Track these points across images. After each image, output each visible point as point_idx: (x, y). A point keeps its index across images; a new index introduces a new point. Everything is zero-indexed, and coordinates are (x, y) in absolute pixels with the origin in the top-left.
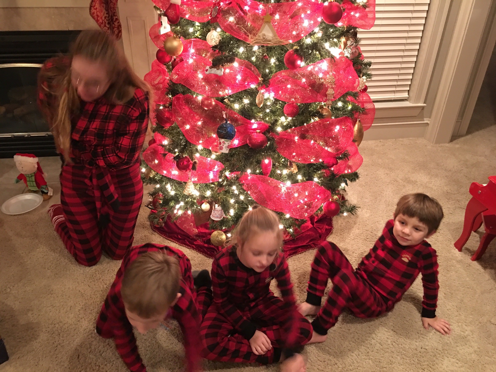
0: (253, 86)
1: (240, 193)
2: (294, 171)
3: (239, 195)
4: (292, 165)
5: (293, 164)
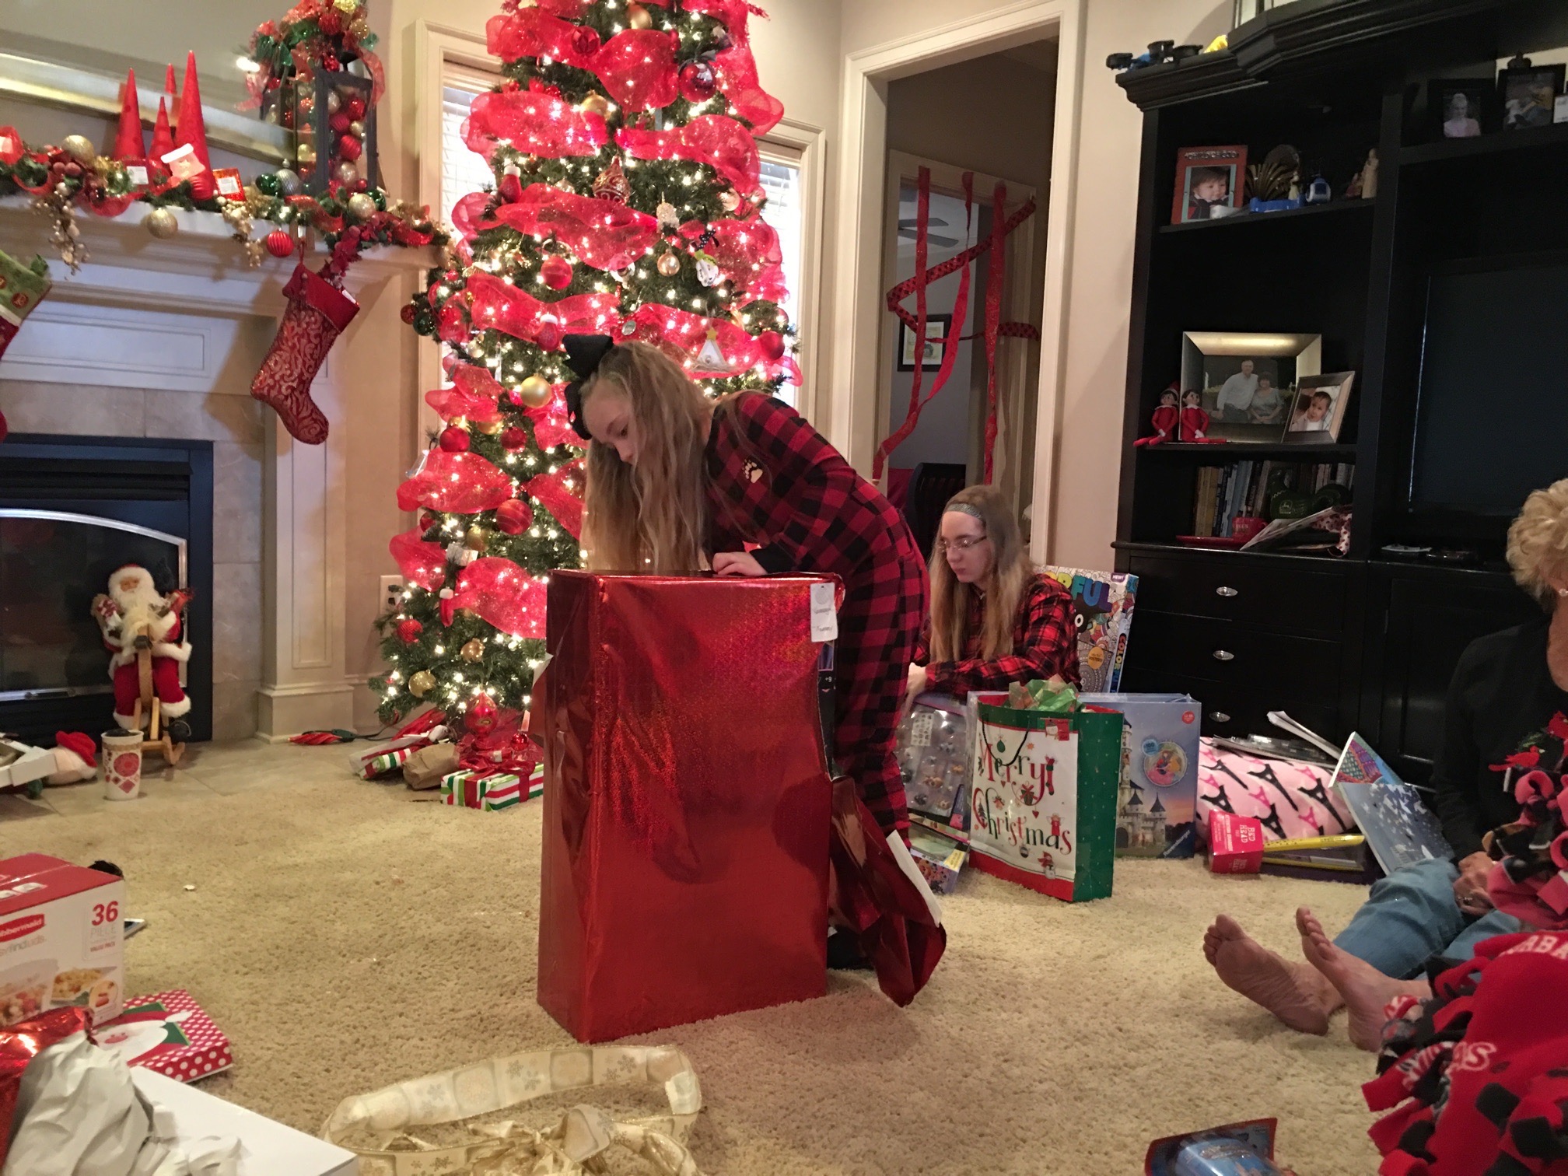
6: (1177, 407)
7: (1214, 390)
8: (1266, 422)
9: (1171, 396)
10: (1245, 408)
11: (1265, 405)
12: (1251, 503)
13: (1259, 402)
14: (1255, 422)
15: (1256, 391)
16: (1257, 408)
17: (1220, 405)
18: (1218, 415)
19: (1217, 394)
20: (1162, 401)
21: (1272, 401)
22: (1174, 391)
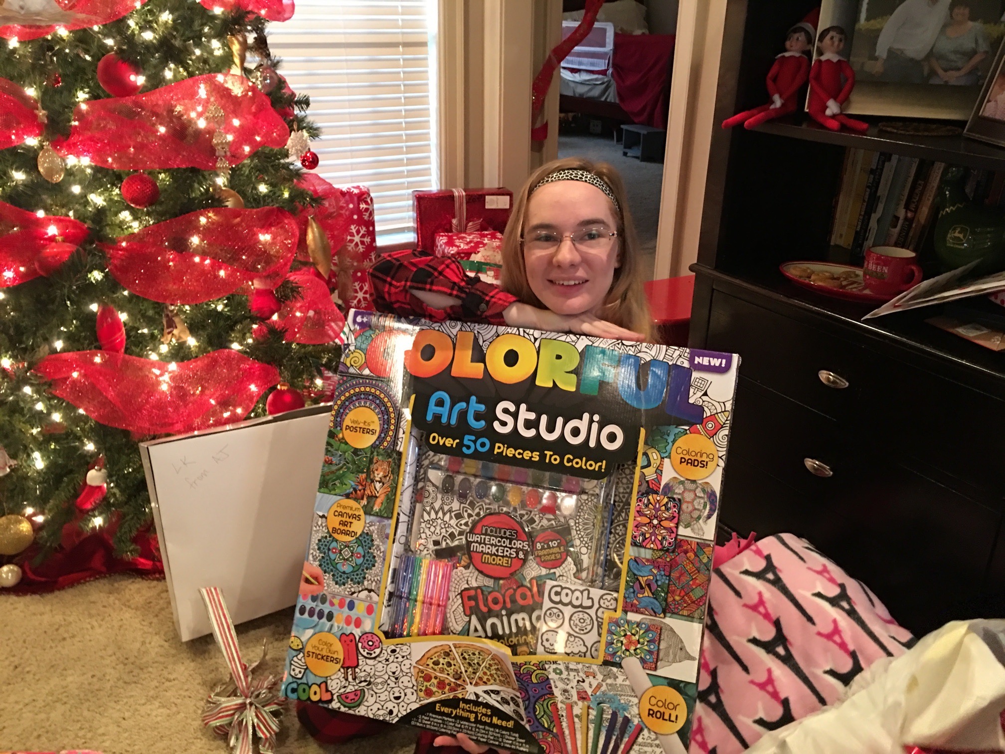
0: (32, 141)
1: (51, 409)
2: (182, 335)
3: (49, 414)
4: (173, 321)
5: (176, 320)
6: (809, 54)
7: (874, 24)
8: (953, 82)
9: (802, 37)
10: (920, 56)
11: (956, 52)
12: (913, 206)
13: (946, 46)
14: (935, 81)
15: (945, 26)
16: (941, 57)
17: (881, 50)
18: (877, 68)
19: (879, 31)
20: (788, 44)
21: (969, 45)
22: (809, 26)
